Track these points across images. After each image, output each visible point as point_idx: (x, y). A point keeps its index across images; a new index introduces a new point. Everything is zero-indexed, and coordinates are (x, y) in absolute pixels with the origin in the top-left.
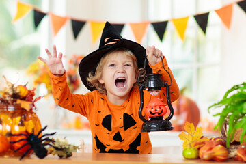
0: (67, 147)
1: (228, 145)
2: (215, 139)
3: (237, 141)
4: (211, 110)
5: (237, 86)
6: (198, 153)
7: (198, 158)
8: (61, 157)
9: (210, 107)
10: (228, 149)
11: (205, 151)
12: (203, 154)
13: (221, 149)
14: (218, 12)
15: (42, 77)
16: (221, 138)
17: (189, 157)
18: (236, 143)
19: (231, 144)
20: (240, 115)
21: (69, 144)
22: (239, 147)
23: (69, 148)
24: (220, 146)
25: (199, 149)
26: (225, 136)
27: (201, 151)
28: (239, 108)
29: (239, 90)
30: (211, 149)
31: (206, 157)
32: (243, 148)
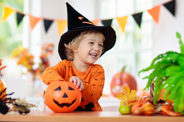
0: (25, 105)
1: (155, 103)
2: (145, 98)
3: (162, 99)
4: (141, 74)
5: (162, 55)
6: (131, 109)
7: (131, 113)
8: (21, 113)
9: (140, 72)
10: (155, 106)
11: (136, 108)
12: (134, 110)
13: (149, 105)
14: (150, 11)
15: (22, 59)
16: (150, 97)
17: (124, 113)
18: (162, 102)
19: (158, 102)
20: (164, 78)
21: (28, 103)
22: (164, 104)
23: (27, 106)
24: (148, 103)
25: (131, 106)
26: (153, 96)
27: (133, 108)
28: (163, 72)
29: (164, 58)
30: (141, 106)
31: (136, 112)
32: (167, 105)
